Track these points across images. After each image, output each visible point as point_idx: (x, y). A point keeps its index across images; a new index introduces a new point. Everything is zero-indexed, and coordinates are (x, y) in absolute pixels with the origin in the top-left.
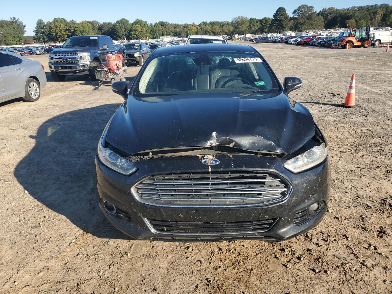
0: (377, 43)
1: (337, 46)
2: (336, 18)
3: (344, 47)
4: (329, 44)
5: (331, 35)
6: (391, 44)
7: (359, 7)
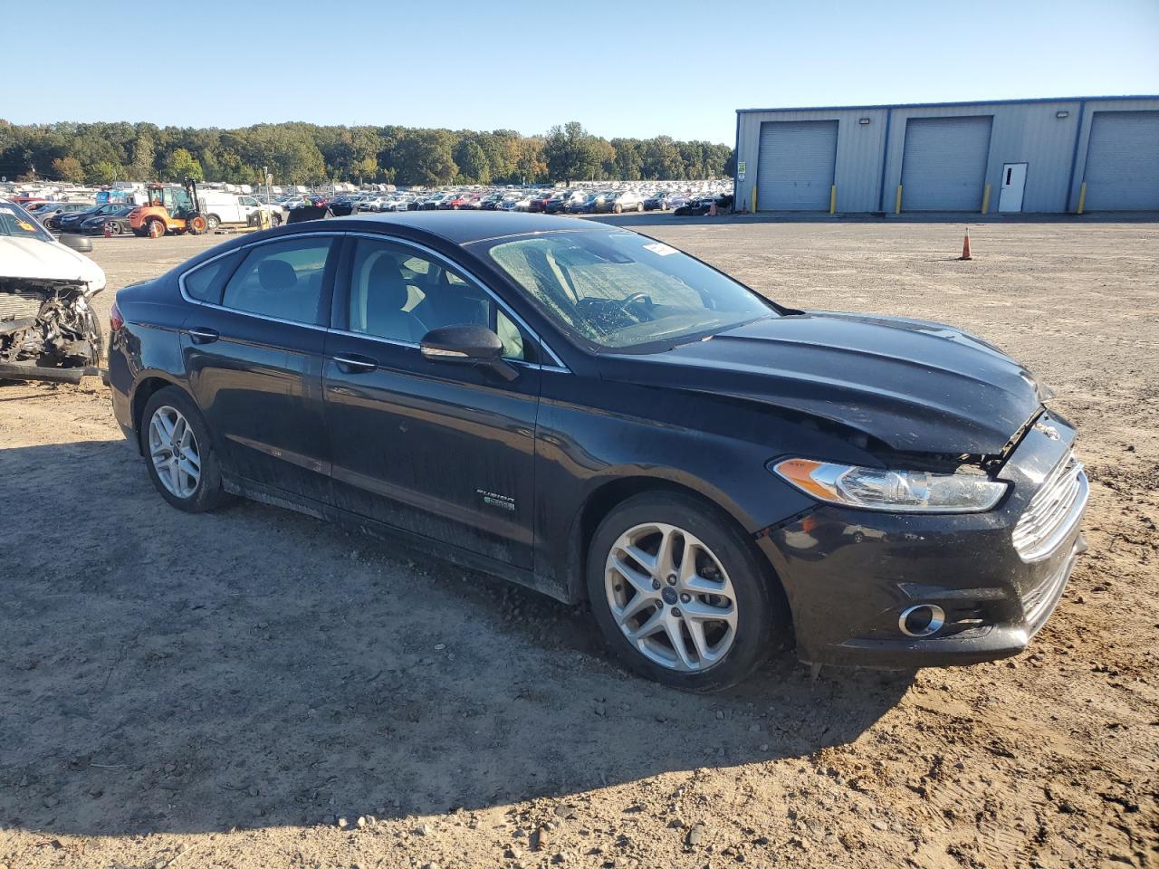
0: (212, 223)
1: (116, 229)
2: (20, 150)
3: (143, 232)
4: (90, 223)
5: (65, 199)
6: (246, 225)
7: (79, 127)
